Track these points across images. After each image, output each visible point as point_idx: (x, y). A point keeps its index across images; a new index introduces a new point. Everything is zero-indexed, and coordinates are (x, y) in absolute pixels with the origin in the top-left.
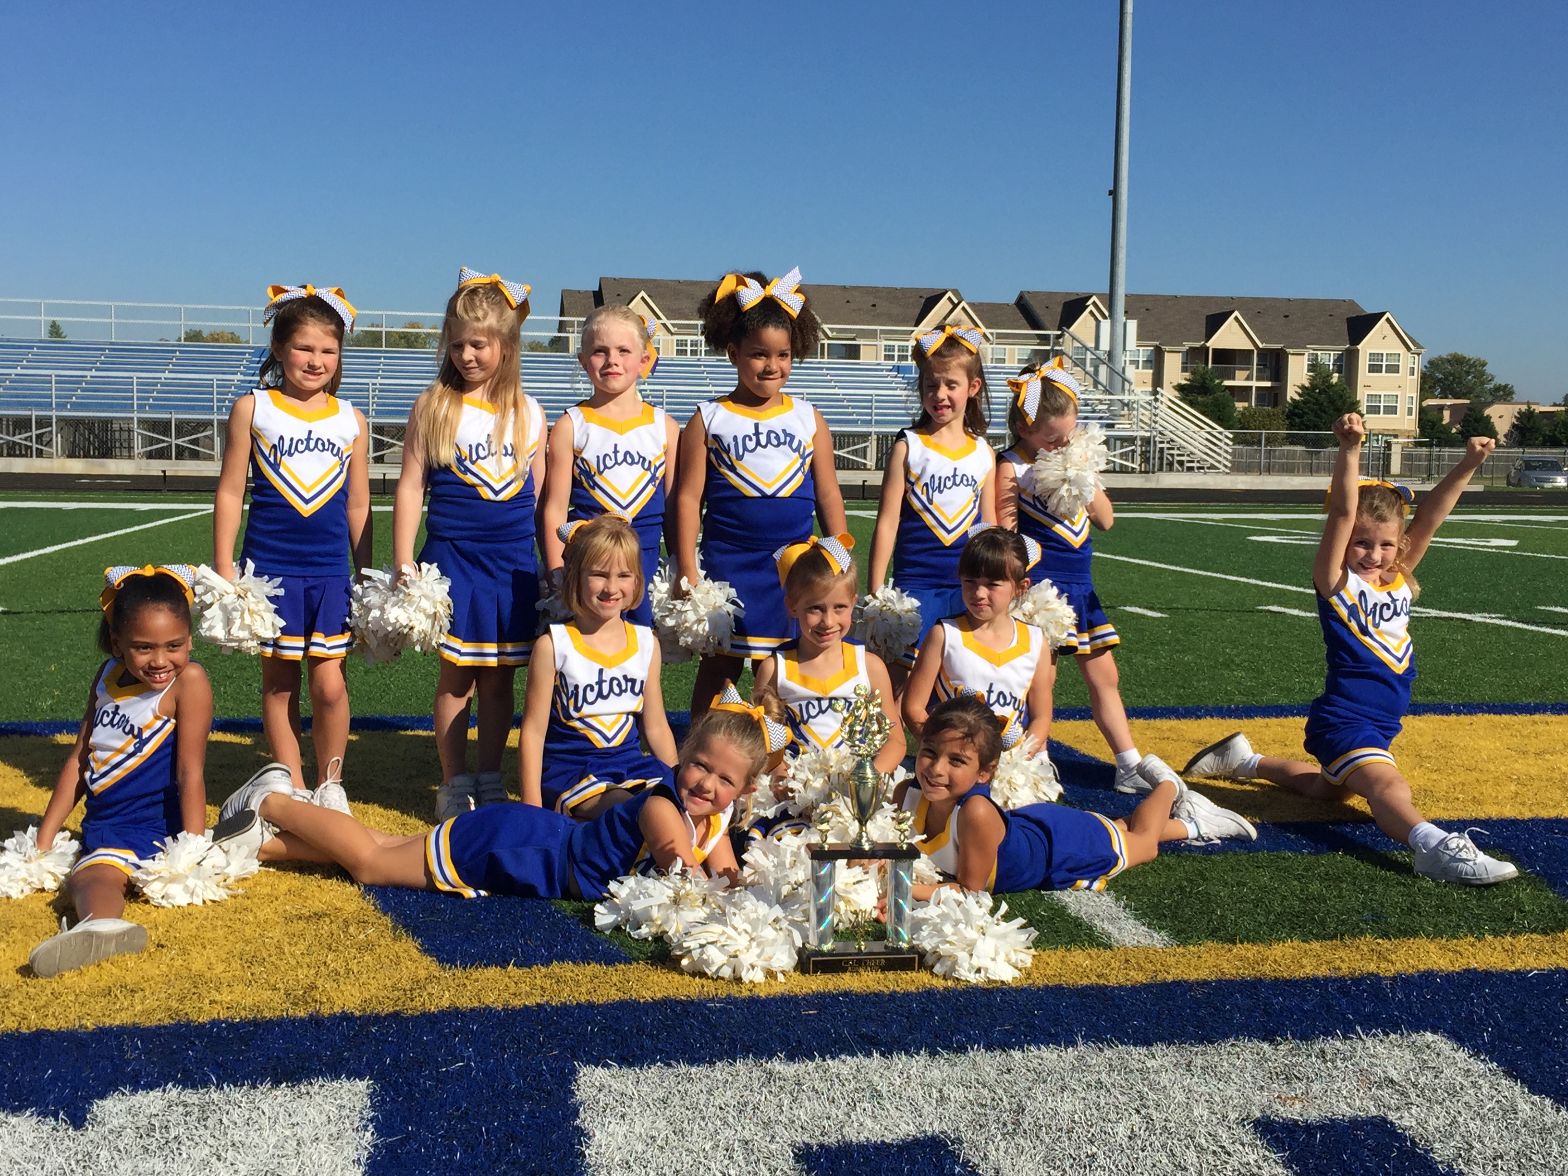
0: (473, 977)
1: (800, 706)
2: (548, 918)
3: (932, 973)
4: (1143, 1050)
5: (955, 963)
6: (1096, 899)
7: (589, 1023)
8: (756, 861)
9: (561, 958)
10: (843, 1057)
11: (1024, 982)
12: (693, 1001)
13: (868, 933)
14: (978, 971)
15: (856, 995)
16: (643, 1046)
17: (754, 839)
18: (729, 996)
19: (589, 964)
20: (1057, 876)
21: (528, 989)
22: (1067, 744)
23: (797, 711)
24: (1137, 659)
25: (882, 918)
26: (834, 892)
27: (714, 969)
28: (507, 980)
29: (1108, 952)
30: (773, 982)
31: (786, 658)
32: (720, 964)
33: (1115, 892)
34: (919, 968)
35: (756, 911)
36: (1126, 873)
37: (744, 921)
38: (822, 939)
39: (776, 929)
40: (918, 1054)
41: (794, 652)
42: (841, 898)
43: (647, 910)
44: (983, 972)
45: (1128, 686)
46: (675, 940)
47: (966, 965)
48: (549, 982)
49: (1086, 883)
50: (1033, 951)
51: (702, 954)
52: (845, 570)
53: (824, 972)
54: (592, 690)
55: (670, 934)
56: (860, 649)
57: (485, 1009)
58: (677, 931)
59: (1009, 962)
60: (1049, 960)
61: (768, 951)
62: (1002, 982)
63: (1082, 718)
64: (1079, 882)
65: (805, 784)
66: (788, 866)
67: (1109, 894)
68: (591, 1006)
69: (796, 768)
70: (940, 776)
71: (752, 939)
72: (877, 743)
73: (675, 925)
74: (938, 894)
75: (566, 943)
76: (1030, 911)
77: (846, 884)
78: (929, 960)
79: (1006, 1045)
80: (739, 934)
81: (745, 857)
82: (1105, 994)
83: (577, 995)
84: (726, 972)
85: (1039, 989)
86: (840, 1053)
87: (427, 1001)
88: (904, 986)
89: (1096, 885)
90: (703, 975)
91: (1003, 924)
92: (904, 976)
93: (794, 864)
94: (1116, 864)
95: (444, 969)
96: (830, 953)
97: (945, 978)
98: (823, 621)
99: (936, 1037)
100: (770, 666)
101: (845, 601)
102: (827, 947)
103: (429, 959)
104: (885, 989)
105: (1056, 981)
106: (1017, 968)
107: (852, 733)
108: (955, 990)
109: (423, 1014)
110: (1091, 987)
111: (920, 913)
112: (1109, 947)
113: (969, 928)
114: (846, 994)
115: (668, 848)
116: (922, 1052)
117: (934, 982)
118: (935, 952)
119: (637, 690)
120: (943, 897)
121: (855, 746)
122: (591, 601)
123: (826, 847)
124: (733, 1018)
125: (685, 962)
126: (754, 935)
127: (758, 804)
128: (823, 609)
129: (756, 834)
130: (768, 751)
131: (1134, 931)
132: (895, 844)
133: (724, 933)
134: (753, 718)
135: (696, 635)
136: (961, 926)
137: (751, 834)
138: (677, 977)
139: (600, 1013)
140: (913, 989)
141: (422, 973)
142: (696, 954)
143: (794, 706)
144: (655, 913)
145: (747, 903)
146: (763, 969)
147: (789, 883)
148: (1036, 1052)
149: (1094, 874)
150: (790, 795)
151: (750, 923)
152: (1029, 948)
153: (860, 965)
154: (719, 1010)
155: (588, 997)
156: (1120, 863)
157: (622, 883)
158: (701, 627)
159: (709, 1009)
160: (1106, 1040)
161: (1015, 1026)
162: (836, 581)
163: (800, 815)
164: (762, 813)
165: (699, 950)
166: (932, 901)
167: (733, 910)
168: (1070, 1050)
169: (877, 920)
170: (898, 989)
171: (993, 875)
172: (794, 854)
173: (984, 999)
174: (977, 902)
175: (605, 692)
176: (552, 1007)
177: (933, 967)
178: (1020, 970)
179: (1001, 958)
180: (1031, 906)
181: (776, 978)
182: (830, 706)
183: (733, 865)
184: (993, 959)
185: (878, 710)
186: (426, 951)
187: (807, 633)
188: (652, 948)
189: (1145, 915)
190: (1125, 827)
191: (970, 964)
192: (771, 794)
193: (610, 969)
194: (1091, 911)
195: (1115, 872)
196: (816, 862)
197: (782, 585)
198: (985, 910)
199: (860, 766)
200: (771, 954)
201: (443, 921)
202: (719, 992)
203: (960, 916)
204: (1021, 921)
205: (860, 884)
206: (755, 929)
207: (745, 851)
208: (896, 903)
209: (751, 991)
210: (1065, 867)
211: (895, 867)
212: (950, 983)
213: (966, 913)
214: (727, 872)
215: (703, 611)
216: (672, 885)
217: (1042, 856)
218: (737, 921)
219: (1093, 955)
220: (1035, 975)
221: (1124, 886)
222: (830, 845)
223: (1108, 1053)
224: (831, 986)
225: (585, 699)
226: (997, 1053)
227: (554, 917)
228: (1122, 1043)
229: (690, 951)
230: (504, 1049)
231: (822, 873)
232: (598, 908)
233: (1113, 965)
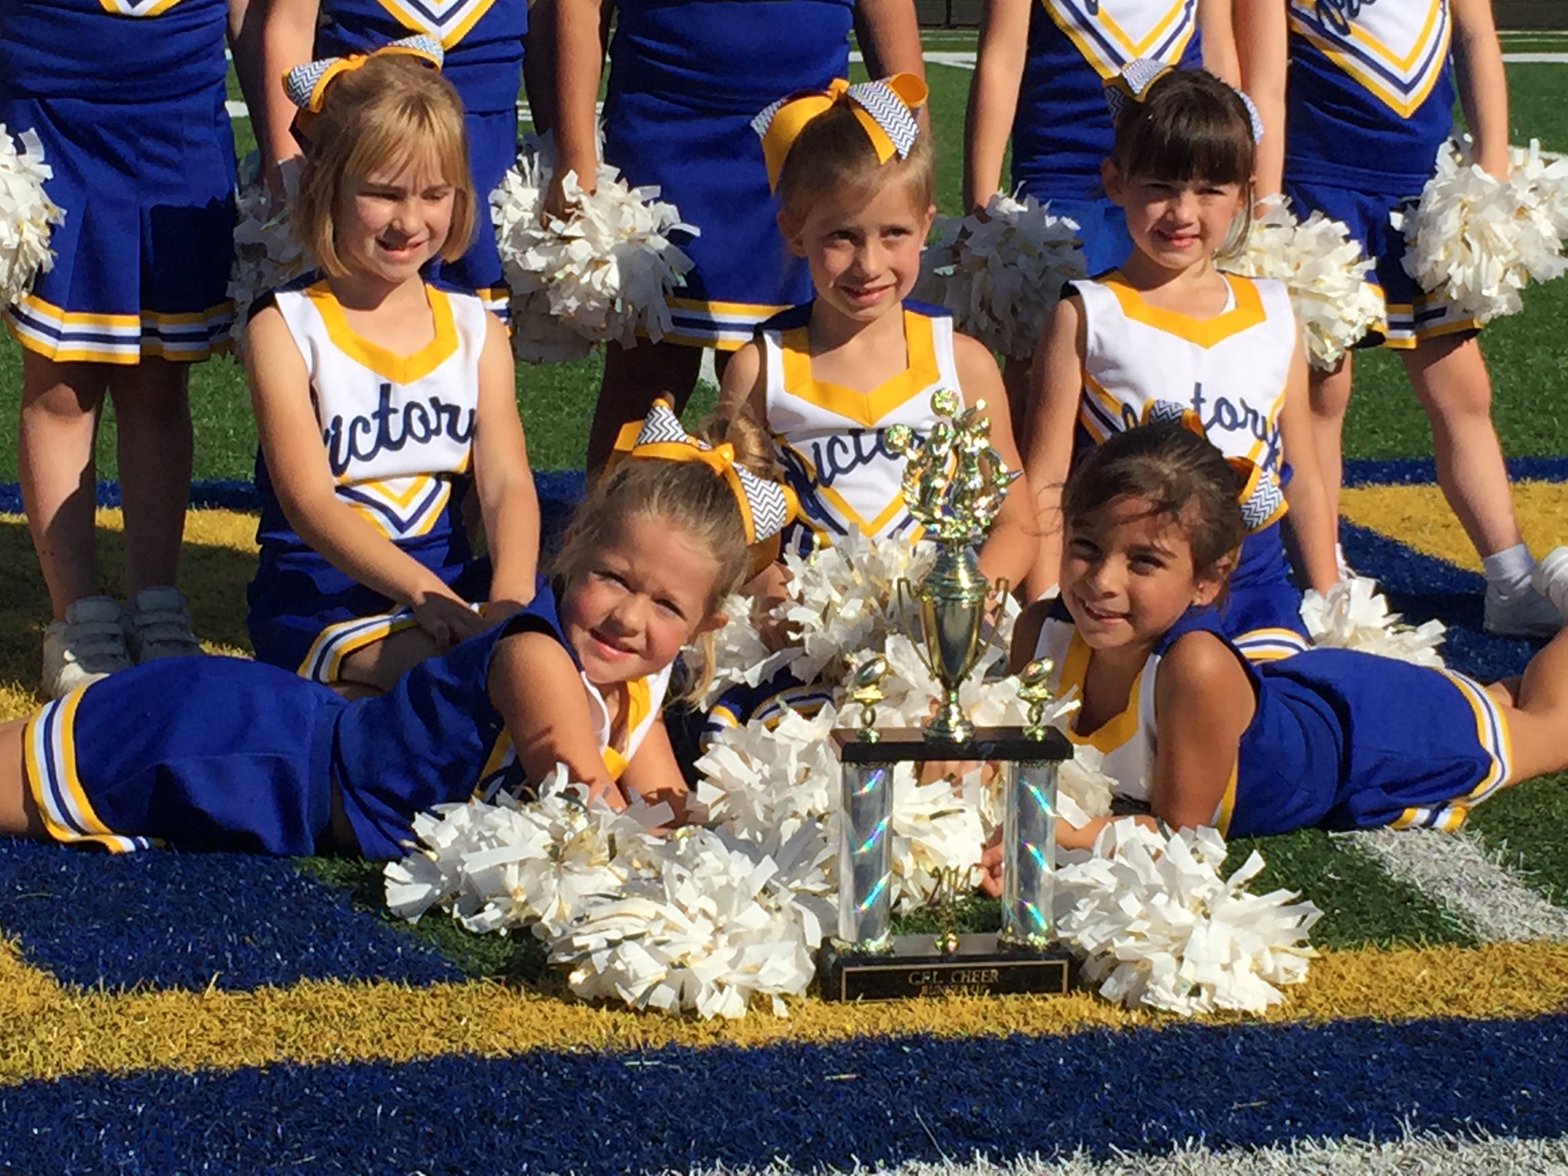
0: (133, 1011)
1: (816, 446)
2: (287, 891)
3: (1098, 997)
4: (1540, 1146)
5: (1146, 975)
6: (1443, 846)
7: (377, 1101)
8: (724, 771)
9: (317, 972)
10: (912, 1164)
11: (1290, 1013)
12: (596, 1054)
13: (963, 920)
14: (1196, 991)
15: (939, 1042)
16: (492, 1145)
17: (718, 728)
18: (671, 1045)
19: (375, 983)
20: (1365, 801)
21: (248, 1033)
22: (1386, 533)
23: (810, 459)
24: (1537, 357)
25: (992, 886)
26: (892, 833)
27: (639, 991)
28: (204, 1014)
29: (1469, 952)
30: (763, 1017)
31: (783, 345)
32: (651, 979)
33: (1485, 832)
34: (1072, 986)
35: (726, 872)
36: (1505, 794)
37: (702, 893)
38: (866, 929)
39: (767, 909)
40: (1069, 1158)
41: (801, 333)
42: (909, 843)
43: (496, 873)
44: (1204, 991)
45: (1516, 414)
46: (556, 933)
47: (1170, 980)
48: (291, 1019)
49: (1421, 815)
50: (1310, 951)
51: (612, 959)
52: (904, 153)
53: (870, 996)
54: (366, 429)
55: (545, 921)
56: (943, 326)
57: (159, 1074)
58: (560, 914)
59: (1260, 972)
60: (1343, 970)
61: (753, 953)
62: (1246, 1014)
63: (1417, 480)
64: (1408, 812)
65: (826, 613)
66: (792, 779)
67: (1471, 837)
68: (381, 1066)
69: (805, 579)
70: (1111, 595)
71: (719, 930)
72: (980, 513)
73: (555, 903)
74: (1111, 834)
75: (327, 941)
76: (1305, 872)
77: (917, 817)
78: (1093, 971)
79: (1252, 1138)
80: (692, 919)
81: (701, 764)
82: (1461, 1036)
83: (351, 1045)
84: (665, 998)
85: (1322, 1027)
86: (906, 1158)
87: (38, 1058)
88: (1038, 1024)
89: (1445, 819)
90: (616, 1003)
91: (1250, 897)
92: (1040, 1003)
93: (805, 776)
94: (1486, 774)
95: (72, 997)
96: (884, 958)
97: (1125, 1007)
98: (856, 264)
99: (1107, 1123)
100: (749, 364)
101: (905, 220)
102: (875, 946)
103: (39, 973)
104: (999, 1031)
105: (1360, 1011)
106: (1275, 985)
107: (928, 493)
108: (1146, 1030)
109: (31, 1084)
110: (1432, 1023)
111: (1073, 875)
112: (1473, 943)
113: (1175, 903)
114: (918, 1040)
115: (536, 745)
116: (1077, 1154)
117: (1103, 1014)
118: (1104, 954)
119: (462, 428)
120: (1121, 841)
121: (933, 521)
122: (363, 248)
123: (874, 736)
124: (681, 1089)
125: (577, 977)
126: (722, 920)
127: (726, 658)
128: (858, 239)
129: (725, 717)
130: (750, 541)
131: (1523, 910)
132: (1019, 729)
133: (659, 916)
134: (713, 471)
135: (588, 293)
136: (1160, 899)
137: (714, 719)
138: (561, 1008)
139: (399, 1081)
140: (1056, 1029)
141: (26, 1003)
142: (600, 961)
143: (803, 449)
144: (513, 879)
145: (706, 856)
146: (742, 990)
147: (795, 814)
148: (1317, 1153)
149: (1440, 794)
150: (793, 636)
151: (713, 896)
152: (1302, 944)
153: (947, 983)
154: (649, 1074)
155: (377, 1049)
156: (1496, 770)
157: (441, 817)
158: (598, 275)
159: (629, 1070)
160: (1463, 1127)
161: (1273, 1101)
162: (884, 176)
163: (818, 679)
164: (736, 676)
165: (607, 953)
166: (1097, 850)
167: (677, 869)
168: (1387, 1146)
169: (981, 892)
170: (1026, 1030)
171: (1229, 801)
172: (803, 756)
173: (1207, 1049)
174: (1194, 851)
175: (395, 434)
176: (301, 1069)
177: (1099, 984)
178: (1284, 990)
179: (1244, 965)
180: (1307, 861)
181: (769, 1009)
182: (880, 447)
183: (678, 784)
184: (1226, 968)
185: (982, 443)
186: (31, 959)
187: (826, 292)
188: (508, 951)
189: (1548, 877)
190: (1508, 700)
191: (1178, 978)
192: (755, 636)
193: (421, 993)
194: (1434, 871)
195: (1484, 790)
196: (852, 769)
197: (773, 188)
198: (1209, 871)
199: (945, 564)
200: (758, 960)
201: (66, 899)
202: (651, 1037)
203: (1157, 878)
204: (1285, 895)
205: (948, 820)
206: (723, 909)
207: (700, 752)
208: (1023, 852)
209: (716, 1035)
210: (1377, 781)
211: (1018, 776)
212: (1135, 1017)
213: (1170, 871)
214: (665, 794)
215: (607, 240)
216: (547, 822)
217: (1331, 755)
218: (686, 892)
219: (1438, 959)
220: (1315, 999)
221: (1503, 821)
222: (881, 731)
223: (1467, 1152)
224: (885, 1025)
225: (353, 449)
226: (1235, 1154)
227: (299, 889)
228: (1496, 1132)
229: (588, 955)
230: (200, 1152)
231: (866, 789)
232: (392, 870)
233: (1479, 978)
